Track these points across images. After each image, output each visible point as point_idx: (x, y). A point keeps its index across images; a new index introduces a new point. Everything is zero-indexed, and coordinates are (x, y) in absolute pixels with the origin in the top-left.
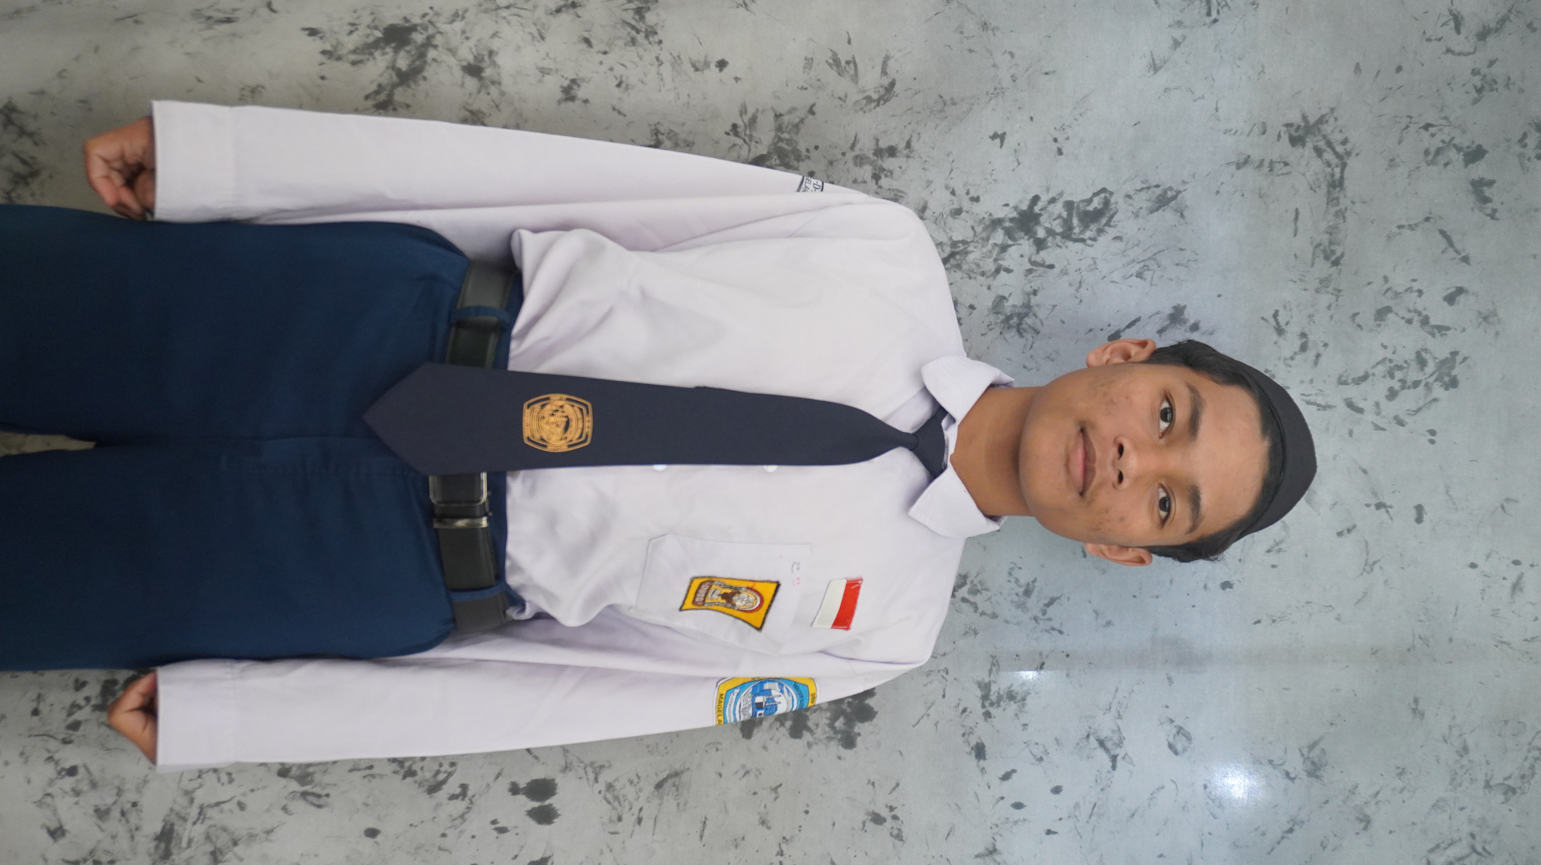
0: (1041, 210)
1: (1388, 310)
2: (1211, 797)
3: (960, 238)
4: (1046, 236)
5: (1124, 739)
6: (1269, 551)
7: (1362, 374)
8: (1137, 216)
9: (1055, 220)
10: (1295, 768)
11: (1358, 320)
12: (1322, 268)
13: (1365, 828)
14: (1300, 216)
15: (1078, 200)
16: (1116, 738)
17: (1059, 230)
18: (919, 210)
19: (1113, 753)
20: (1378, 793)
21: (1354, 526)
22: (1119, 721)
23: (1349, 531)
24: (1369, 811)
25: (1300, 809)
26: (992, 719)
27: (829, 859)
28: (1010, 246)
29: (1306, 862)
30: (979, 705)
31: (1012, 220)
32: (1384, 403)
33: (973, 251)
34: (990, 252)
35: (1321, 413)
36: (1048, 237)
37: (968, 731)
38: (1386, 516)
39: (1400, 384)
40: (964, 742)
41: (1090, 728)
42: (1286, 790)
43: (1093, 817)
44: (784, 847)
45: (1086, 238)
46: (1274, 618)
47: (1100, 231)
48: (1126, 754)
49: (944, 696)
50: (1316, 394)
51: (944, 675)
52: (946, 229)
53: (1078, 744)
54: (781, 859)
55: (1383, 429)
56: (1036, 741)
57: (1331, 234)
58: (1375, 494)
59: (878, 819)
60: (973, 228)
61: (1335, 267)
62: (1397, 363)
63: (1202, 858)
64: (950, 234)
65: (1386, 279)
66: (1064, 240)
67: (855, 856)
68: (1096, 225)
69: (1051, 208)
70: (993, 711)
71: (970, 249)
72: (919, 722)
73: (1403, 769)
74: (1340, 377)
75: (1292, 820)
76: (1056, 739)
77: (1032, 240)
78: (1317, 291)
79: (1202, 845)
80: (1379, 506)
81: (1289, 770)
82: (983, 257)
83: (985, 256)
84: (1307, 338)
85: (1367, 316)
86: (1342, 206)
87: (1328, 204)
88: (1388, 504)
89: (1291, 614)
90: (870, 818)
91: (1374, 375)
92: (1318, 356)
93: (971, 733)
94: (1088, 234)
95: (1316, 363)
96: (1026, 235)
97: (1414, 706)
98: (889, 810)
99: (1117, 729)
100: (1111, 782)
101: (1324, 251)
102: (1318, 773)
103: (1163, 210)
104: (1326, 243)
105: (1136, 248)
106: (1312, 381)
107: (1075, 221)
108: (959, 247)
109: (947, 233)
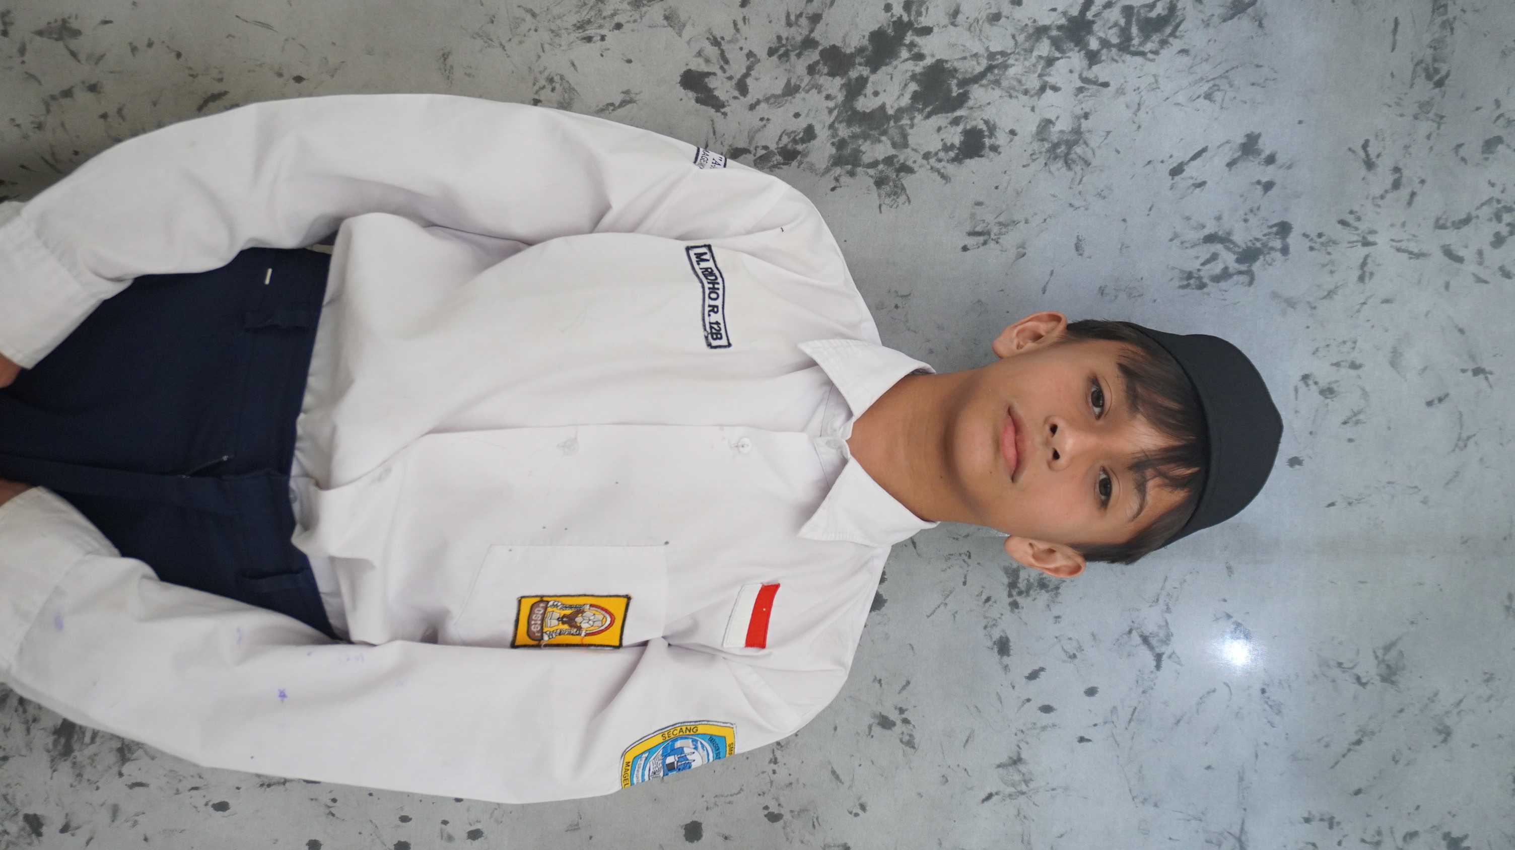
0: (1094, 16)
1: (1499, 140)
2: (1270, 703)
3: (999, 49)
4: (1100, 47)
5: (1172, 635)
6: (1345, 423)
7: (1463, 216)
8: (1208, 25)
9: (1110, 28)
10: (1367, 672)
11: (1462, 152)
12: (1424, 89)
13: (1445, 741)
14: (1400, 27)
15: (1139, 5)
16: (1162, 634)
17: (1115, 40)
18: (950, 15)
19: (1158, 650)
20: (1461, 701)
21: (1447, 395)
22: (1167, 616)
23: (1440, 400)
24: (1450, 721)
25: (1371, 718)
26: (1020, 610)
27: (830, 769)
28: (1058, 59)
29: (1375, 778)
30: (1006, 593)
31: (1060, 28)
32: (1488, 250)
33: (1013, 65)
34: (1034, 65)
35: (1413, 261)
36: (1102, 48)
37: (991, 624)
38: (1483, 384)
39: (1508, 229)
40: (986, 635)
41: (1133, 622)
42: (1355, 697)
43: (1133, 723)
44: (778, 754)
45: (1147, 51)
46: (1350, 500)
47: (1164, 43)
48: (1174, 653)
49: (965, 583)
50: (1408, 240)
51: (966, 558)
52: (982, 38)
53: (1118, 640)
54: (773, 766)
55: (1486, 282)
56: (1070, 636)
57: (1435, 49)
58: (1473, 358)
59: (886, 723)
60: (1013, 37)
61: (1437, 90)
62: (1506, 204)
63: (1256, 771)
64: (987, 43)
65: (1498, 103)
66: (1120, 53)
67: (860, 765)
68: (1159, 35)
69: (1106, 14)
70: (1021, 600)
71: (1011, 61)
72: (934, 611)
73: (1492, 674)
74: (1438, 220)
75: (1361, 731)
76: (1093, 635)
77: (1083, 52)
78: (1416, 117)
79: (1257, 756)
80: (1477, 372)
81: (1359, 674)
82: (1026, 72)
83: (1027, 72)
84: (1401, 173)
85: (1473, 148)
86: (1450, 16)
87: (1433, 12)
88: (1488, 369)
89: (1370, 495)
90: (877, 721)
91: (1477, 217)
92: (1413, 195)
93: (994, 625)
94: (1149, 46)
95: (1410, 203)
96: (1076, 46)
97: (1507, 603)
98: (899, 712)
99: (1163, 624)
100: (1155, 684)
101: (1426, 70)
102: (1394, 678)
103: (1239, 18)
104: (1429, 60)
105: (1204, 63)
106: (1404, 224)
107: (1134, 30)
108: (998, 59)
109: (984, 43)
